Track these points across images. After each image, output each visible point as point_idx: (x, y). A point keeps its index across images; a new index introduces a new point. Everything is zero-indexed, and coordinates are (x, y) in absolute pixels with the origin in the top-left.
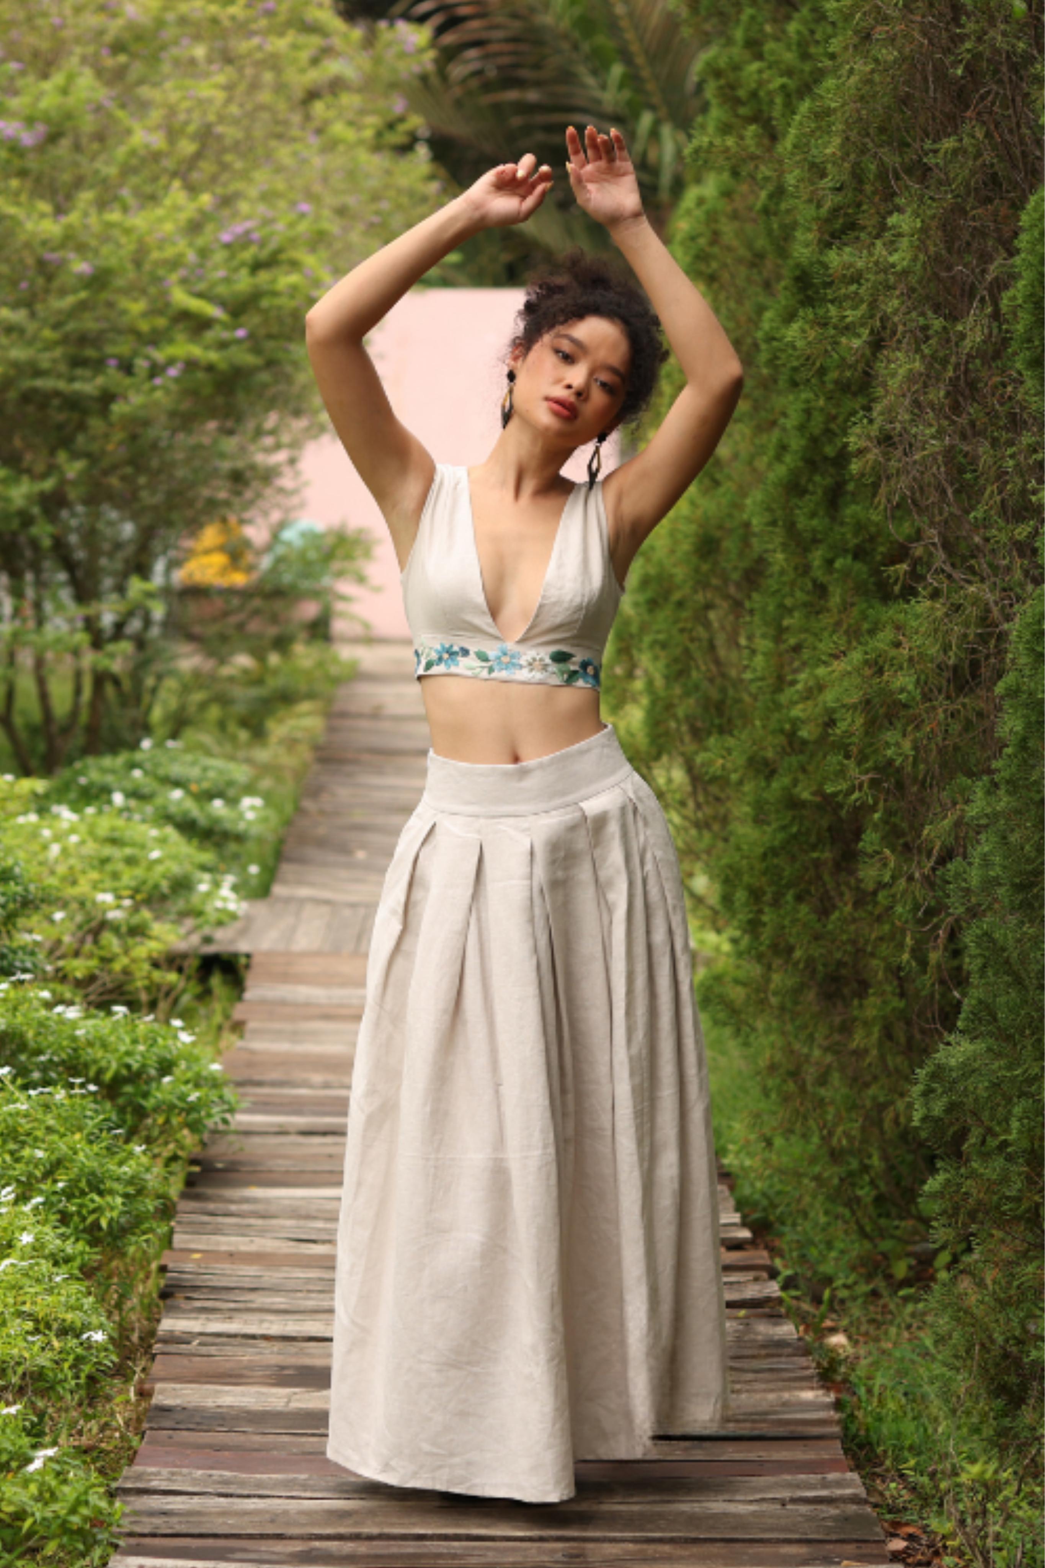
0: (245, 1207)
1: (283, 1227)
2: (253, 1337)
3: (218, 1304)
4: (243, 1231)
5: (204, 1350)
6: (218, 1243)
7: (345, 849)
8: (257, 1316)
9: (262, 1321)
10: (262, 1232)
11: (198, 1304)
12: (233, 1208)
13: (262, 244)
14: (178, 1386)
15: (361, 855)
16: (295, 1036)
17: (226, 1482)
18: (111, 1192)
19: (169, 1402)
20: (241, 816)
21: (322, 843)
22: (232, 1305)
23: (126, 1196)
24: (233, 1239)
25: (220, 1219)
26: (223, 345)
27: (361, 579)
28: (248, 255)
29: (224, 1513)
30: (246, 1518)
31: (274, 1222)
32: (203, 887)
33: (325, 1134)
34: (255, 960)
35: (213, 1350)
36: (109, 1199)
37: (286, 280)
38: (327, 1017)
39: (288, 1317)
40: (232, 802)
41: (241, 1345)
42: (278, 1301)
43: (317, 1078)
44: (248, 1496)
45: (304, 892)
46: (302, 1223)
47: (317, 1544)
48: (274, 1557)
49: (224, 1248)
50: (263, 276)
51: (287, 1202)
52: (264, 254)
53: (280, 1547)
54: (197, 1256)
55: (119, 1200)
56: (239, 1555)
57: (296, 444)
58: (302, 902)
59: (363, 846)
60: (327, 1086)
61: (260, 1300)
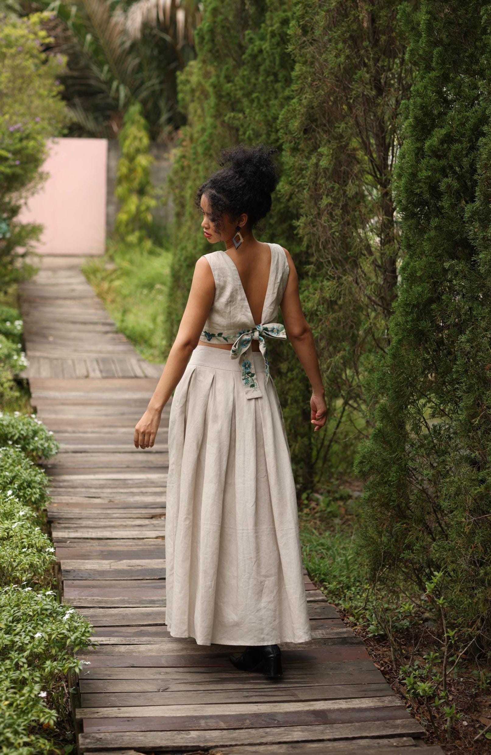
0: (65, 484)
1: (81, 492)
2: (87, 539)
3: (70, 525)
4: (68, 494)
5: (72, 545)
6: (61, 499)
7: (45, 336)
8: (85, 530)
9: (88, 532)
10: (75, 494)
11: (63, 525)
12: (61, 484)
13: (24, 131)
14: (69, 561)
15: (51, 339)
16: (56, 412)
17: (100, 602)
18: (34, 487)
19: (68, 568)
20: (16, 328)
21: (37, 334)
22: (75, 525)
23: (40, 488)
24: (66, 497)
25: (59, 489)
26: (11, 167)
27: (38, 240)
28: (18, 135)
29: (105, 616)
30: (113, 618)
31: (78, 490)
32: (15, 357)
33: (81, 452)
34: (31, 381)
35: (75, 545)
36: (34, 490)
37: (31, 143)
38: (63, 404)
39: (97, 530)
40: (12, 323)
41: (85, 542)
42: (90, 523)
43: (70, 429)
44: (110, 608)
45: (38, 354)
46: (87, 490)
47: (142, 628)
48: (129, 635)
49: (64, 501)
50: (25, 143)
51: (79, 481)
52: (24, 135)
53: (129, 630)
54: (55, 505)
55: (38, 490)
56: (116, 634)
57: (26, 198)
58: (39, 358)
59: (51, 335)
60: (74, 432)
61: (84, 523)
